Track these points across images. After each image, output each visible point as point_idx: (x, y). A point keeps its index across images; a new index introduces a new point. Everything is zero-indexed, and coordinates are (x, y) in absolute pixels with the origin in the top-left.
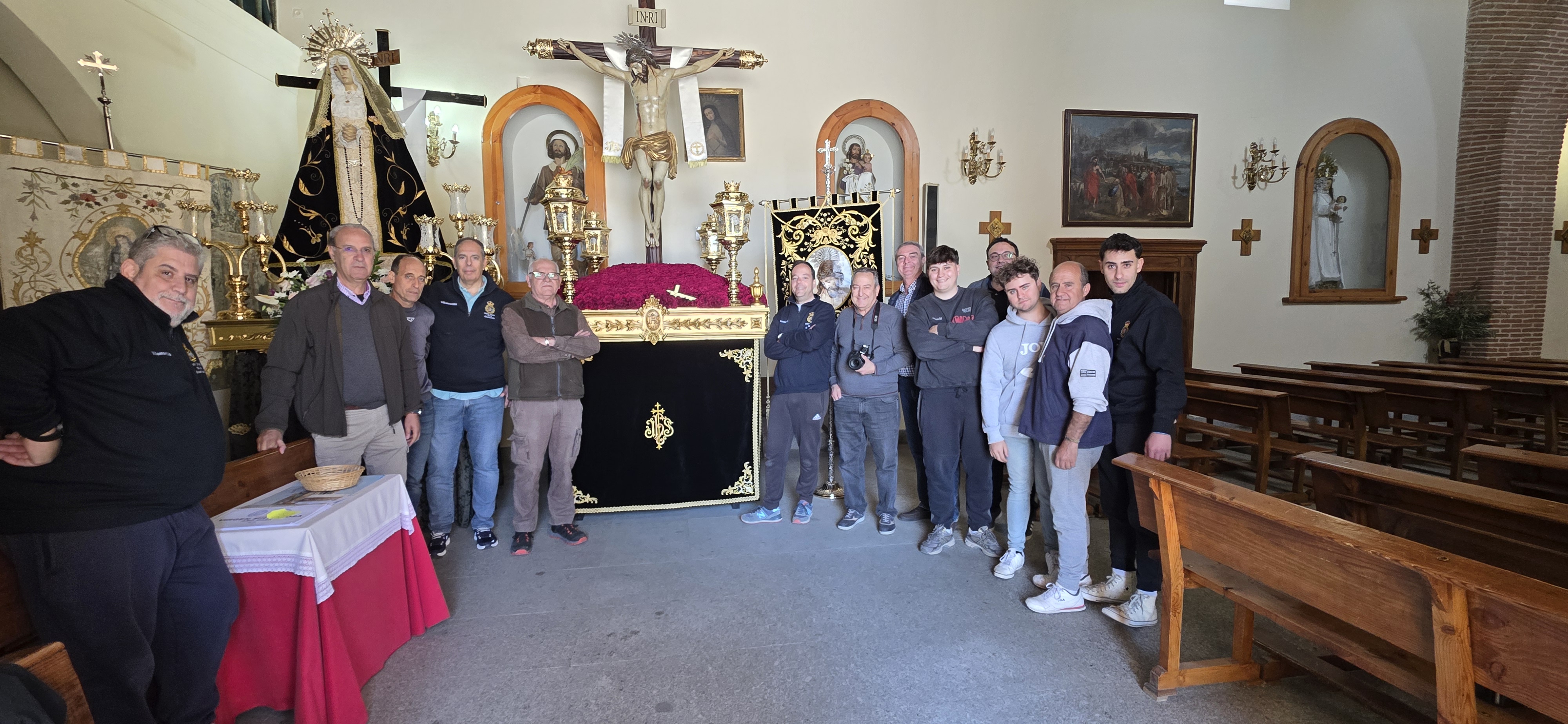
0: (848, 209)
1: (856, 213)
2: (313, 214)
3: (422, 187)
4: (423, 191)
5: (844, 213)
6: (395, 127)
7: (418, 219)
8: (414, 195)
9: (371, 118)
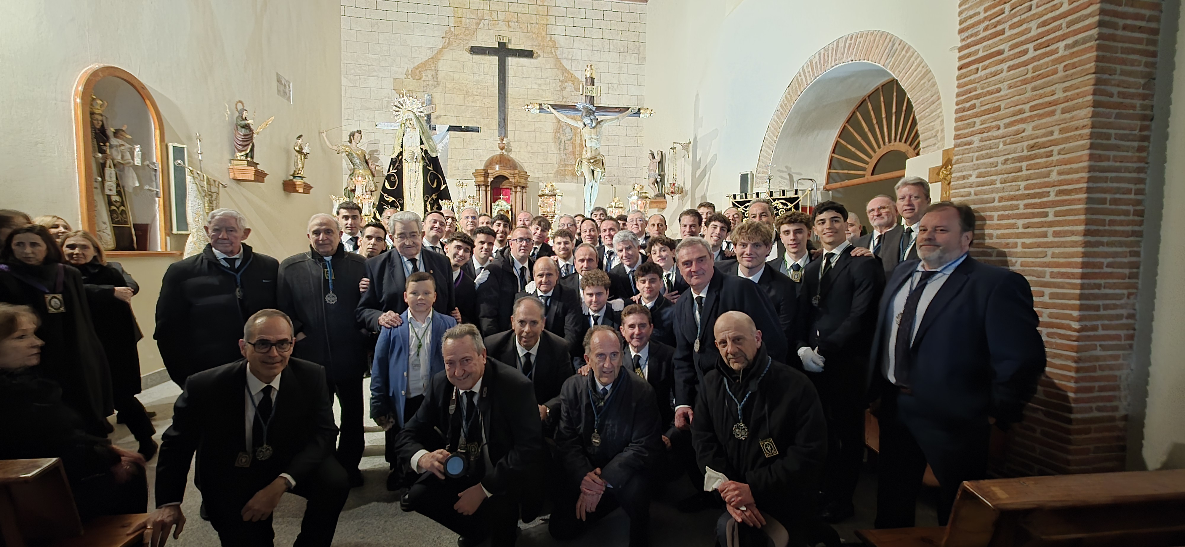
0: (779, 199)
1: (784, 201)
2: (391, 199)
3: (445, 183)
4: (445, 185)
5: (777, 201)
6: (434, 150)
7: (441, 202)
8: (440, 187)
9: (422, 146)
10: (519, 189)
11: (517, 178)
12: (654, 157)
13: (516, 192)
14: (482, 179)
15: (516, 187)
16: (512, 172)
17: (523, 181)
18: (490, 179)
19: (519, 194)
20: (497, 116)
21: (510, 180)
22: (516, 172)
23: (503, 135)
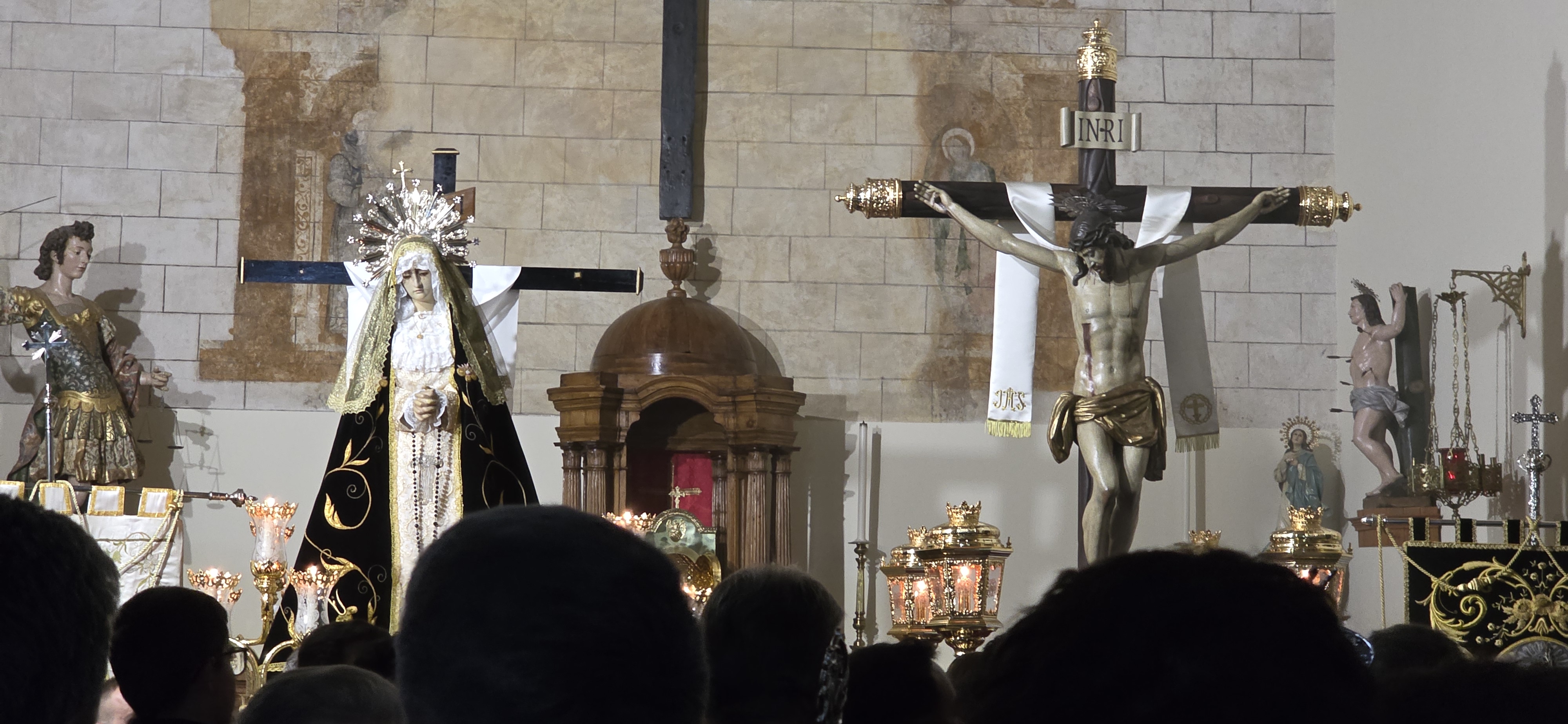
9: (462, 369)
10: (755, 462)
11: (749, 409)
12: (1373, 315)
13: (743, 475)
14: (593, 417)
15: (742, 452)
16: (725, 381)
17: (774, 421)
18: (626, 419)
19: (755, 486)
20: (656, 125)
21: (718, 419)
22: (746, 381)
23: (682, 211)
